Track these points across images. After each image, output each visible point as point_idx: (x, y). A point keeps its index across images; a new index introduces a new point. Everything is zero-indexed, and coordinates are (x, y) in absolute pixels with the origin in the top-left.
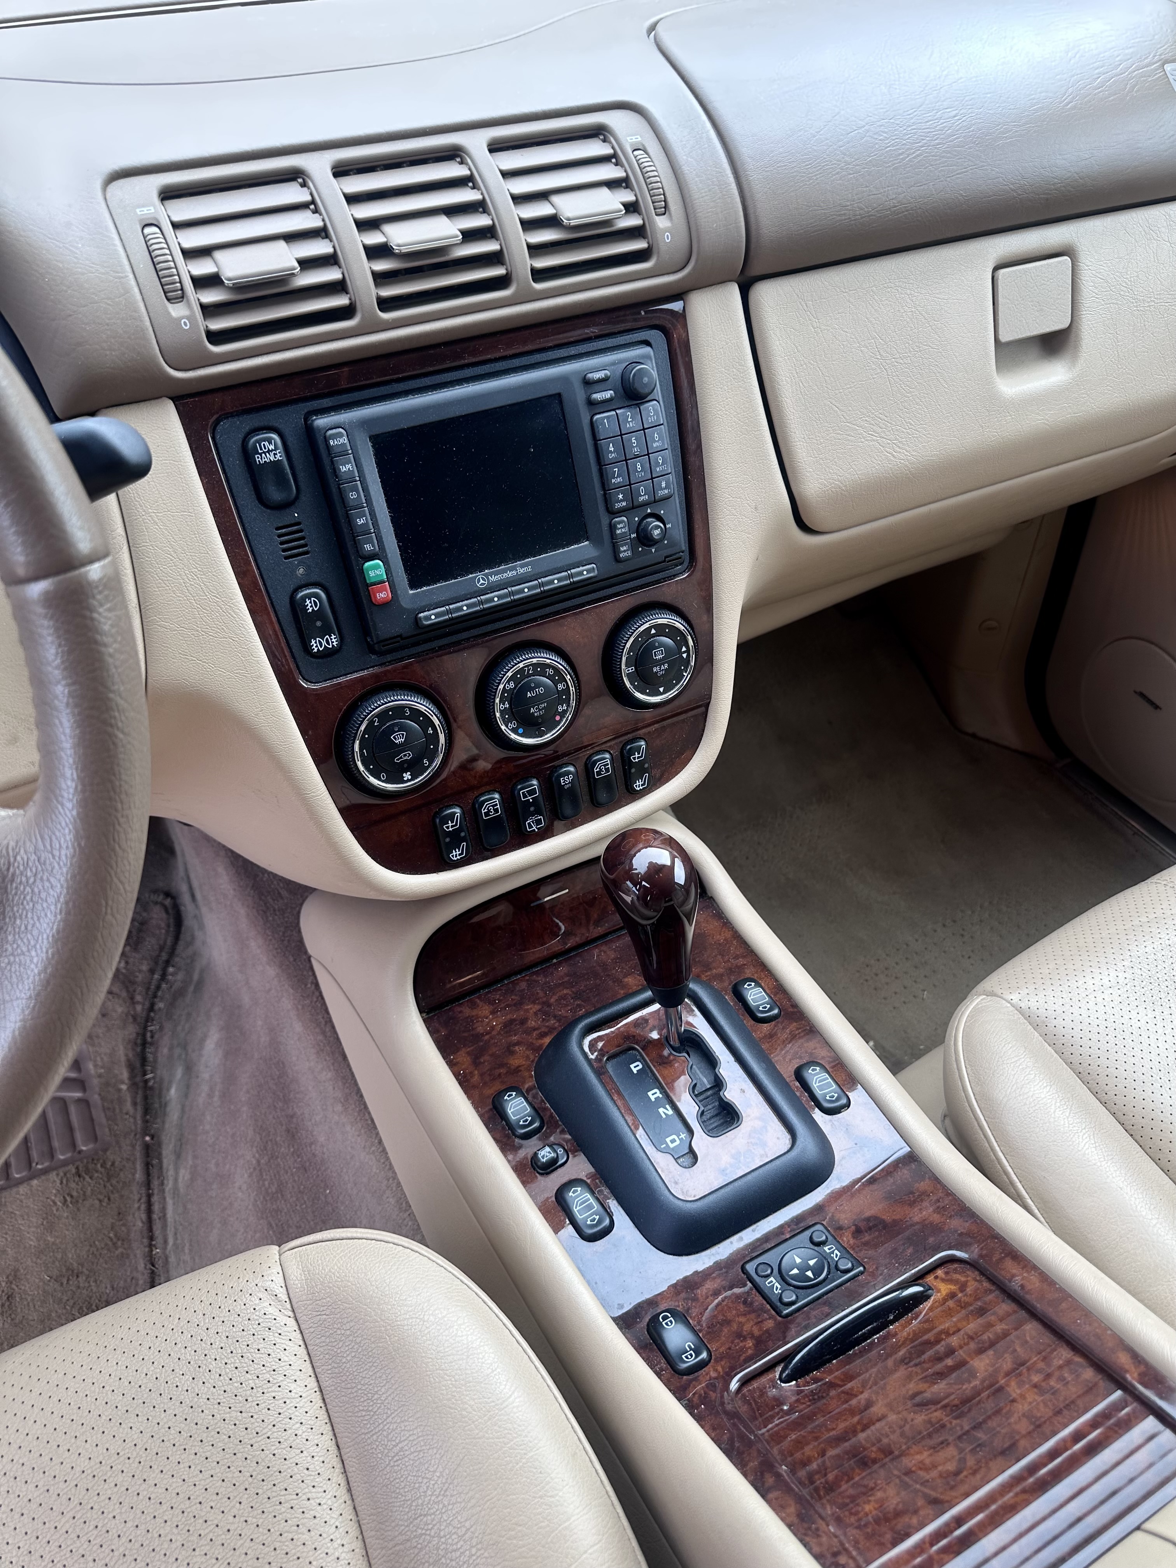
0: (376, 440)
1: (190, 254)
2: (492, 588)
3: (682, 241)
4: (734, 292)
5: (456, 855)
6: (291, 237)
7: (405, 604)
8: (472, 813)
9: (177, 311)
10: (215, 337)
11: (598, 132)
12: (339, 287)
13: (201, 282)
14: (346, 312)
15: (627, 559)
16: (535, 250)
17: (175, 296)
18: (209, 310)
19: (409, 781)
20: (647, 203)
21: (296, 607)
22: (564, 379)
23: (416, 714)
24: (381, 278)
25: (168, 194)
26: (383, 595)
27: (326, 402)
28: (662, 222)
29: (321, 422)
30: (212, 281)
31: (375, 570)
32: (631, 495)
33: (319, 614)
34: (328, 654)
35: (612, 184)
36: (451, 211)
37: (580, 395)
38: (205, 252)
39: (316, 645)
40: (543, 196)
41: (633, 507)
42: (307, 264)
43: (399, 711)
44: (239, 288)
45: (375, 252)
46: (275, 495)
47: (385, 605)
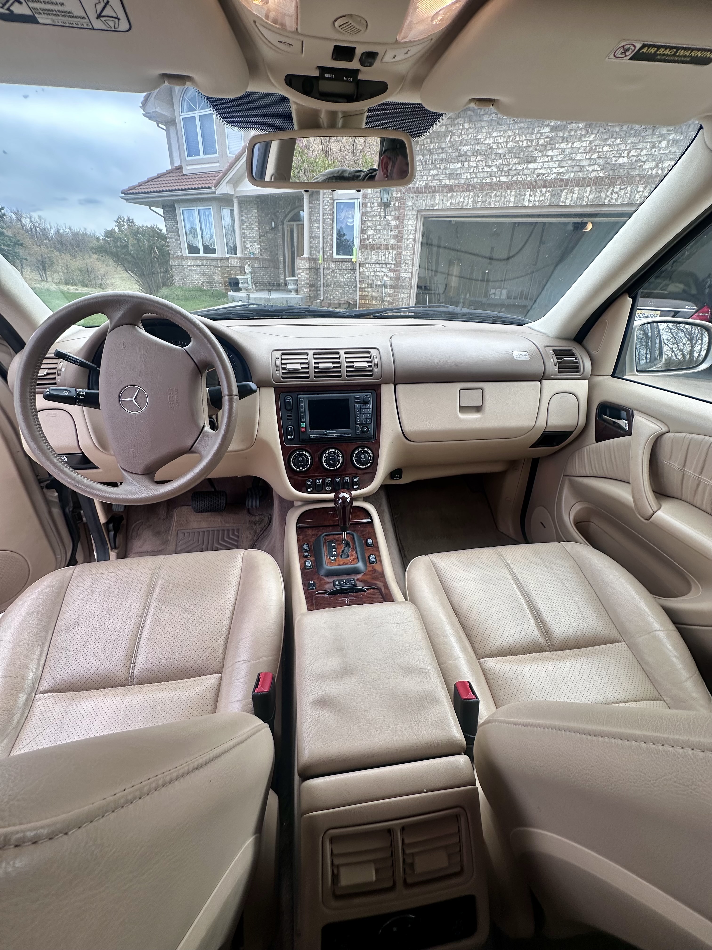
0: (309, 401)
1: (282, 364)
2: (327, 434)
3: (380, 373)
4: (393, 385)
5: (309, 490)
6: (301, 363)
7: (308, 432)
8: (314, 482)
9: (277, 372)
10: (283, 378)
11: (368, 352)
12: (308, 373)
13: (283, 369)
14: (308, 377)
15: (358, 434)
16: (347, 371)
17: (277, 370)
18: (283, 373)
19: (301, 469)
20: (373, 366)
21: (287, 429)
22: (351, 396)
23: (305, 455)
24: (315, 372)
25: (283, 354)
26: (304, 430)
27: (302, 393)
28: (376, 370)
29: (299, 396)
30: (285, 369)
31: (303, 425)
32: (361, 421)
33: (291, 431)
34: (291, 439)
35: (367, 362)
36: (333, 363)
37: (353, 399)
38: (286, 364)
39: (289, 437)
40: (353, 362)
41: (361, 424)
42: (302, 368)
43: (302, 454)
44: (289, 370)
45: (315, 368)
46: (289, 408)
47: (304, 432)
